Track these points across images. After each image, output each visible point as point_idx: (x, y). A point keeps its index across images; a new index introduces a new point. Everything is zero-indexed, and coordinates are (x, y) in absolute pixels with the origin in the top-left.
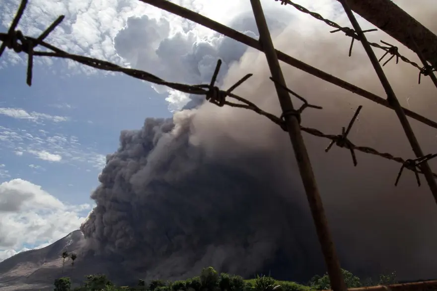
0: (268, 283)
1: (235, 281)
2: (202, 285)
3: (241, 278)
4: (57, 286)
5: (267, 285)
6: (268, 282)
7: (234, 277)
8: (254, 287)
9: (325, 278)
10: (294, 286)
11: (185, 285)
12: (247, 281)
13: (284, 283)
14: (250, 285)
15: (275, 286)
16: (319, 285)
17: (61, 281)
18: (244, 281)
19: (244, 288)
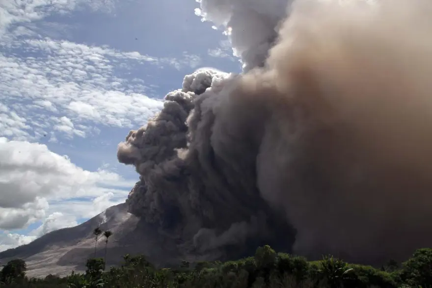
0: (337, 266)
1: (296, 262)
2: (257, 266)
3: (305, 259)
4: (90, 267)
5: (336, 268)
6: (338, 264)
7: (294, 258)
8: (320, 270)
9: (412, 261)
10: (370, 270)
11: (237, 267)
12: (311, 263)
13: (358, 266)
14: (314, 267)
15: (346, 270)
16: (402, 270)
17: (95, 261)
18: (307, 262)
19: (309, 271)
